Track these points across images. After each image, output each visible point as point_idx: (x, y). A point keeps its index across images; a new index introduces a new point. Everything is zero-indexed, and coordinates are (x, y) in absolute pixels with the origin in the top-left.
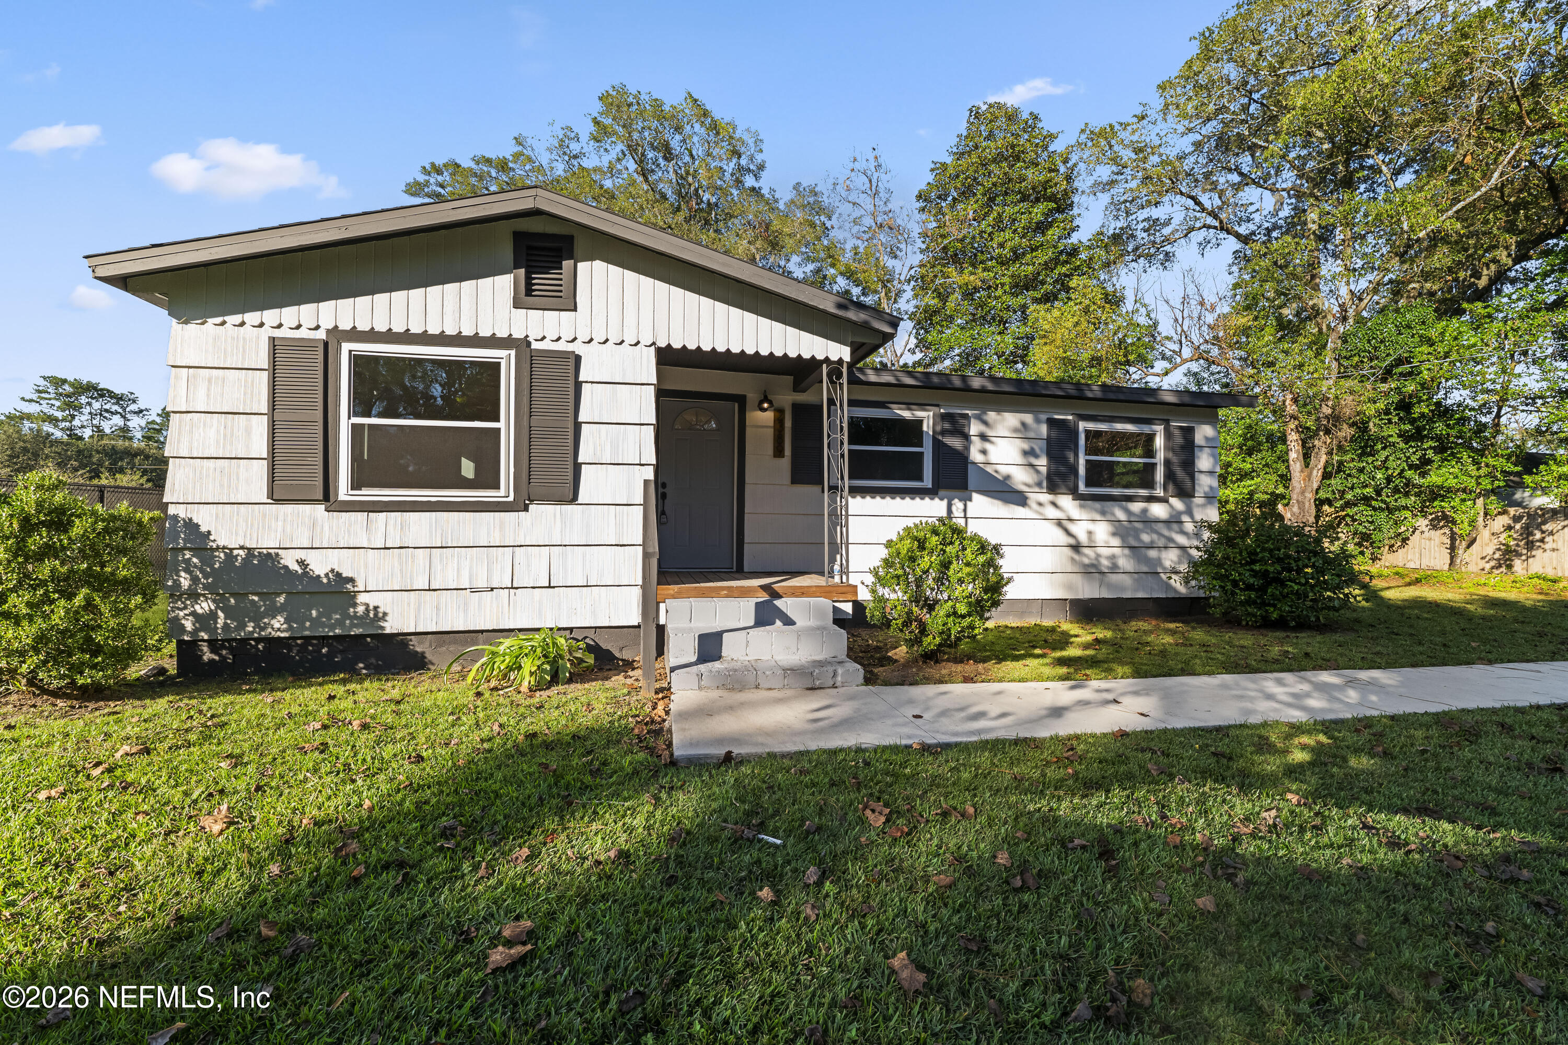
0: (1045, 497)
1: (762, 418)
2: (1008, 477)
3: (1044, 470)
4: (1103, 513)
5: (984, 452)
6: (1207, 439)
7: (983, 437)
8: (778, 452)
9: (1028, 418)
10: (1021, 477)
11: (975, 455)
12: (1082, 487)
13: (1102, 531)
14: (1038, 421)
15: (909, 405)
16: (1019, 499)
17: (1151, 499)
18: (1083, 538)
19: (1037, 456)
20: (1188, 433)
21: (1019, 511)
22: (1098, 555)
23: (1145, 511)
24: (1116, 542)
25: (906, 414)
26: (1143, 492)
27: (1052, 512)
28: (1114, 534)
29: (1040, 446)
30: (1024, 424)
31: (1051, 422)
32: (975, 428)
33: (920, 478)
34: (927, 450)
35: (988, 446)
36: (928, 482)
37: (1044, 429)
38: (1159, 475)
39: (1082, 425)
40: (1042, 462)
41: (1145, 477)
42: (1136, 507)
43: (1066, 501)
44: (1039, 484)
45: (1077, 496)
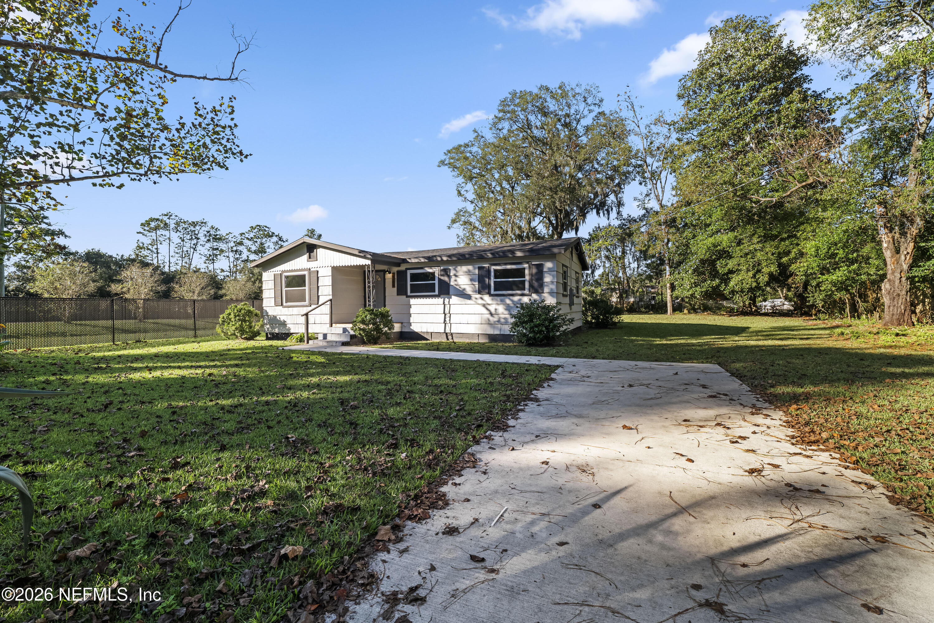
0: (478, 296)
1: (389, 276)
2: (464, 289)
3: (477, 286)
4: (502, 301)
5: (456, 281)
6: (549, 269)
7: (456, 276)
8: (394, 286)
9: (470, 267)
10: (469, 290)
11: (452, 283)
12: (492, 292)
13: (501, 309)
14: (475, 268)
15: (431, 267)
16: (469, 297)
17: (523, 295)
18: (493, 311)
19: (475, 281)
20: (540, 267)
21: (469, 302)
22: (500, 318)
23: (520, 300)
24: (506, 312)
25: (430, 270)
26: (519, 292)
27: (480, 301)
28: (506, 309)
29: (476, 277)
30: (469, 271)
31: (480, 268)
32: (452, 273)
33: (434, 291)
34: (436, 282)
35: (457, 279)
36: (437, 293)
37: (477, 271)
38: (527, 285)
39: (493, 268)
40: (476, 284)
41: (521, 286)
42: (516, 298)
43: (487, 298)
44: (476, 291)
45: (491, 295)
